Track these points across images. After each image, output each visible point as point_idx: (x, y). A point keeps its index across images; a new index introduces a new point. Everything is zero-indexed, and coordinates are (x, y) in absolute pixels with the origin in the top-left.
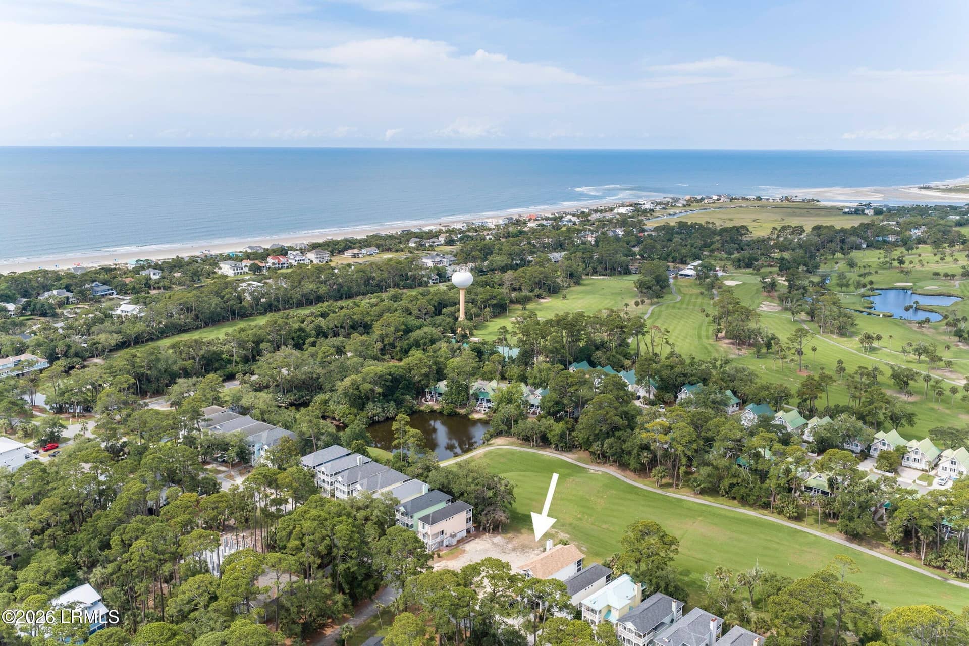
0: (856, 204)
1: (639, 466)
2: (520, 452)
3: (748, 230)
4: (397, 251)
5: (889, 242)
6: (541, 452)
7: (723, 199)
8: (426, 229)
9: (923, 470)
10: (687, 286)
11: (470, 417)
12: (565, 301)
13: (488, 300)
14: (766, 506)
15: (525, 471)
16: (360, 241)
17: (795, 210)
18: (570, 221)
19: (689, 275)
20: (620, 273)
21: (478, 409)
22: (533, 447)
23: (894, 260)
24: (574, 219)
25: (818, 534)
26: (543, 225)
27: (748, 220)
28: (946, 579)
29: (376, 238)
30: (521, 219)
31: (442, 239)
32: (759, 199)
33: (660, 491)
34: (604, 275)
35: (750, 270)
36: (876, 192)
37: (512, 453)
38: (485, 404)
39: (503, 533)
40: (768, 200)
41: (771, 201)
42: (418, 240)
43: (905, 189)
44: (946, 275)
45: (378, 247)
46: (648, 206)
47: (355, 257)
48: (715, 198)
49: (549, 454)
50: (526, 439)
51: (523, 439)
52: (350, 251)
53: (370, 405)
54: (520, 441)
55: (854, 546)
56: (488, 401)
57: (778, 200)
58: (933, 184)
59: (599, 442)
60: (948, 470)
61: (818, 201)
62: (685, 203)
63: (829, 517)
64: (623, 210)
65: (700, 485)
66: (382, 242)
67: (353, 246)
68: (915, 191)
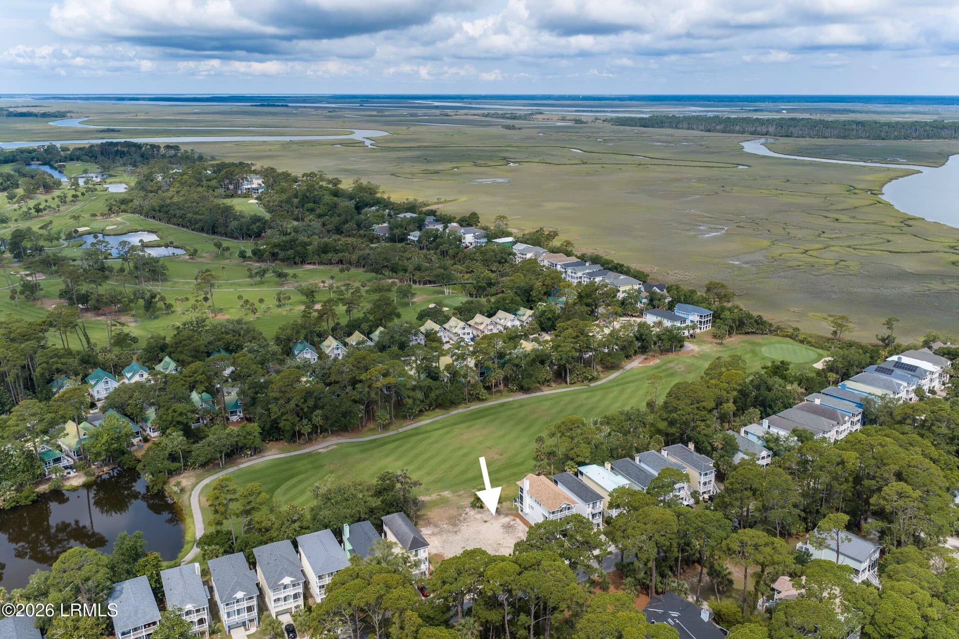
6: (242, 466)
28: (588, 385)
44: (102, 215)
49: (251, 463)
51: (201, 466)
54: (201, 470)
55: (534, 395)
56: (58, 460)
59: (306, 421)
63: (494, 388)
65: (416, 410)
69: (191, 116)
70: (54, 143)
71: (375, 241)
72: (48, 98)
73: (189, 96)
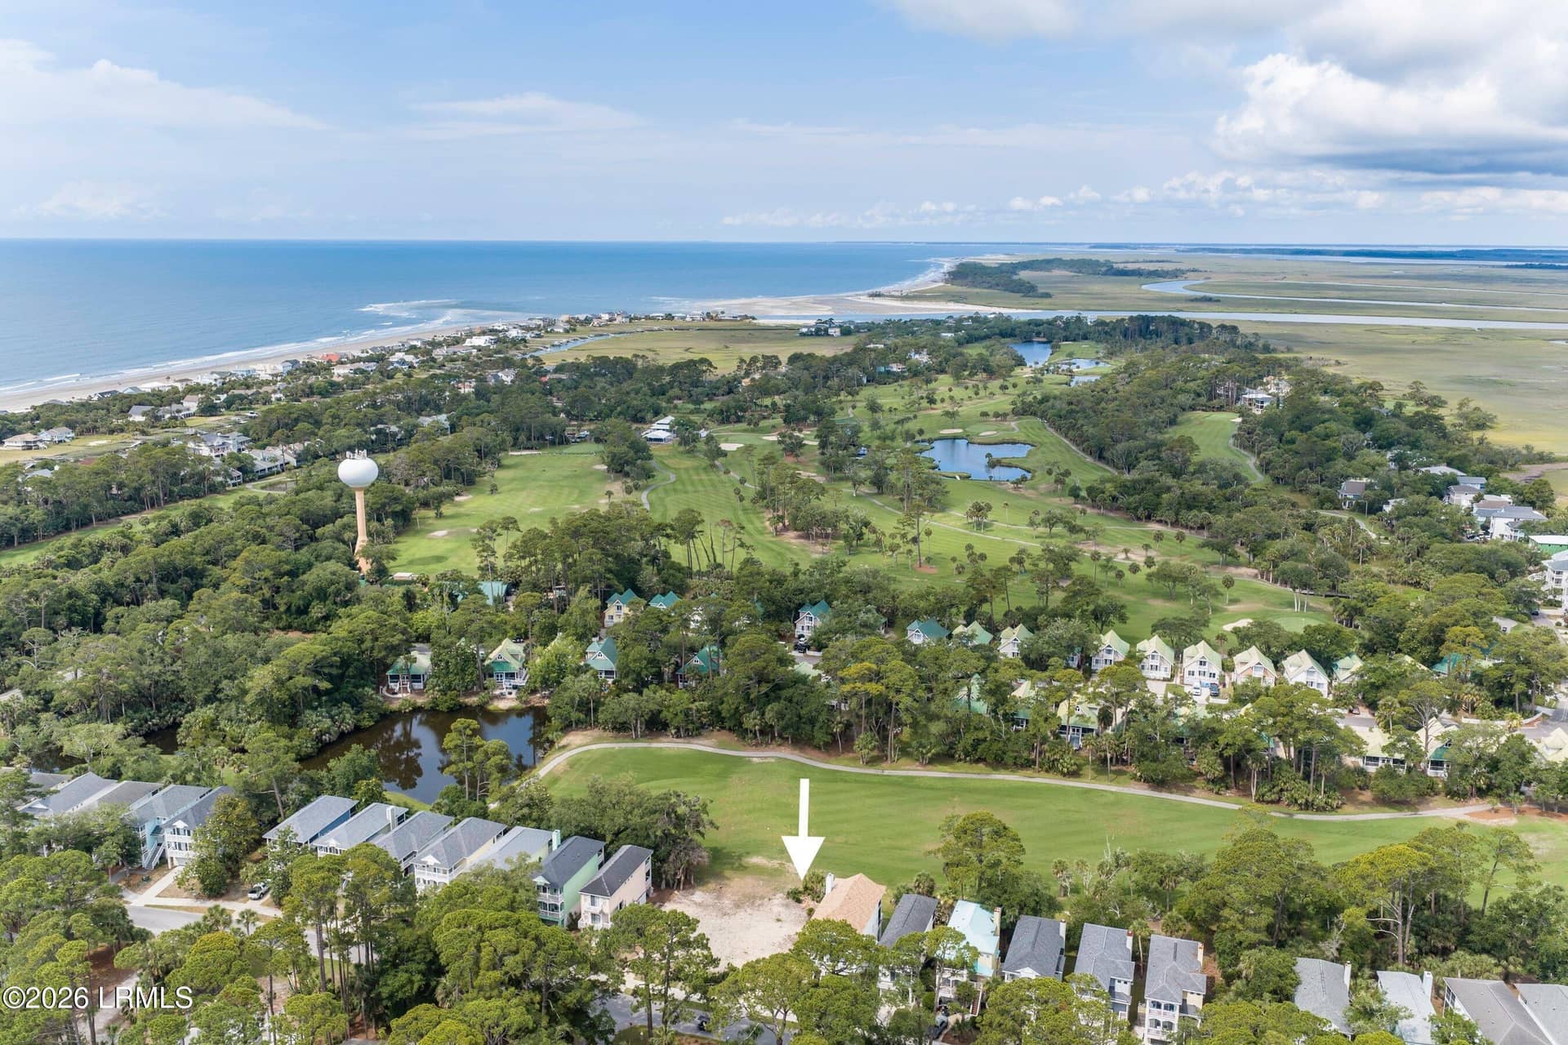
0: (812, 322)
1: (828, 739)
2: (621, 751)
3: (710, 364)
4: (112, 432)
5: (894, 373)
6: (655, 745)
7: (619, 319)
8: (147, 387)
9: (1164, 680)
10: (669, 457)
11: (491, 707)
12: (497, 497)
13: (384, 505)
14: (1028, 764)
15: (653, 780)
16: (25, 417)
17: (733, 333)
18: (403, 362)
19: (660, 440)
20: (553, 443)
21: (497, 692)
22: (636, 739)
23: (922, 398)
24: (410, 358)
25: (1114, 788)
26: (362, 372)
27: (678, 350)
28: (1291, 815)
29: (57, 410)
30: (315, 361)
31: (191, 404)
32: (669, 317)
33: (871, 771)
34: (528, 449)
35: (744, 425)
36: (822, 303)
37: (612, 755)
38: (506, 683)
39: (699, 885)
40: (683, 318)
41: (688, 319)
42: (149, 408)
43: (849, 296)
44: (997, 415)
45: (71, 425)
46: (513, 333)
47: (30, 448)
48: (606, 317)
49: (667, 745)
50: (621, 728)
51: (614, 728)
52: (18, 438)
53: (310, 716)
54: (611, 734)
55: (1165, 795)
56: (511, 676)
57: (698, 317)
58: (882, 290)
59: (755, 713)
60: (1196, 674)
61: (754, 318)
62: (568, 327)
63: (1109, 763)
64: (481, 341)
65: (929, 751)
66: (74, 417)
67: (18, 428)
68: (865, 299)
69: (1359, 280)
70: (1084, 314)
71: (1327, 505)
72: (1195, 250)
73: (1444, 249)
